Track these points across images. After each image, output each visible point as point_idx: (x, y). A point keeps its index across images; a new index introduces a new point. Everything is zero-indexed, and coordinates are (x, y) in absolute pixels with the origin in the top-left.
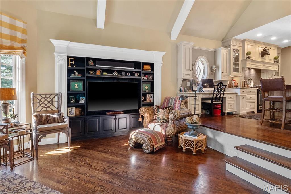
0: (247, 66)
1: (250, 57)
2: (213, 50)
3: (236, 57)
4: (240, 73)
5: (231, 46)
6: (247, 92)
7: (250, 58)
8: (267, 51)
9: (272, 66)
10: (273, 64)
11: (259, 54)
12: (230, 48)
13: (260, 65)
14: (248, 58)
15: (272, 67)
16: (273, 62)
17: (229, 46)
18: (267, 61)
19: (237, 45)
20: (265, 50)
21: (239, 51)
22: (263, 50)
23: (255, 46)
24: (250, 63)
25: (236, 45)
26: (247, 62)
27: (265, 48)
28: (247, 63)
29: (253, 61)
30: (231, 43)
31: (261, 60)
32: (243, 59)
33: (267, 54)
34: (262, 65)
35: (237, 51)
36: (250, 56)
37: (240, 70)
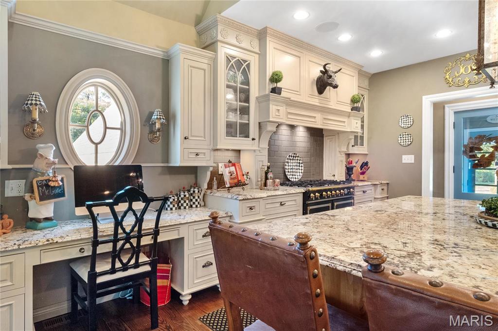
0: (271, 119)
1: (280, 89)
2: (159, 53)
3: (239, 85)
4: (253, 139)
5: (219, 43)
6: (268, 206)
7: (280, 94)
8: (330, 77)
9: (345, 119)
10: (349, 116)
11: (312, 83)
12: (215, 51)
13: (315, 117)
14: (274, 90)
15: (346, 124)
16: (348, 109)
17: (210, 46)
18: (333, 105)
19: (243, 45)
20: (325, 72)
21: (248, 66)
22: (321, 72)
23: (300, 57)
24: (283, 109)
25: (237, 44)
26: (271, 106)
27: (324, 67)
28: (273, 108)
29: (289, 103)
30: (217, 34)
31: (317, 101)
32: (261, 94)
33: (331, 85)
34: (319, 116)
35: (240, 66)
36: (279, 85)
37: (253, 130)
